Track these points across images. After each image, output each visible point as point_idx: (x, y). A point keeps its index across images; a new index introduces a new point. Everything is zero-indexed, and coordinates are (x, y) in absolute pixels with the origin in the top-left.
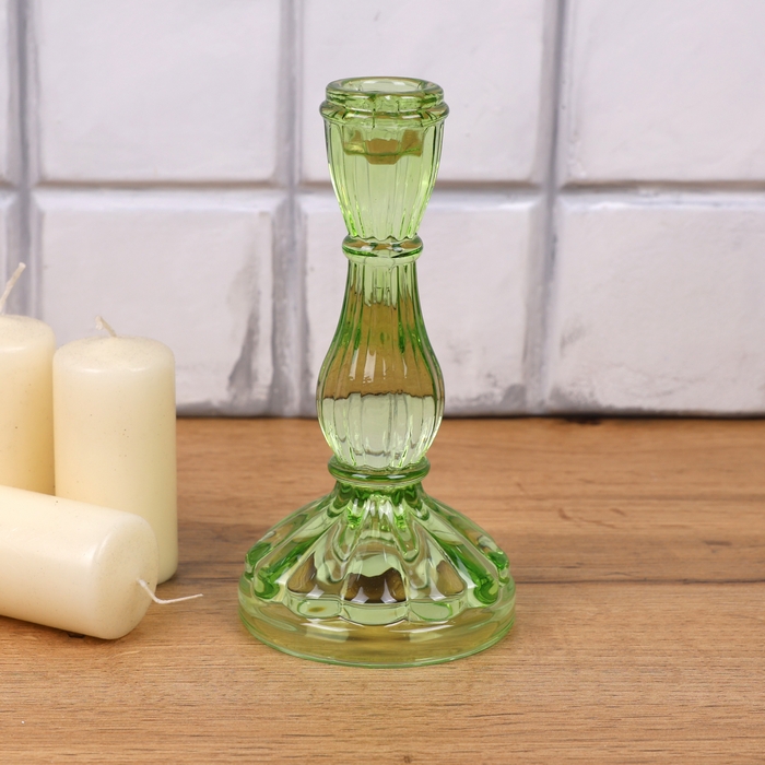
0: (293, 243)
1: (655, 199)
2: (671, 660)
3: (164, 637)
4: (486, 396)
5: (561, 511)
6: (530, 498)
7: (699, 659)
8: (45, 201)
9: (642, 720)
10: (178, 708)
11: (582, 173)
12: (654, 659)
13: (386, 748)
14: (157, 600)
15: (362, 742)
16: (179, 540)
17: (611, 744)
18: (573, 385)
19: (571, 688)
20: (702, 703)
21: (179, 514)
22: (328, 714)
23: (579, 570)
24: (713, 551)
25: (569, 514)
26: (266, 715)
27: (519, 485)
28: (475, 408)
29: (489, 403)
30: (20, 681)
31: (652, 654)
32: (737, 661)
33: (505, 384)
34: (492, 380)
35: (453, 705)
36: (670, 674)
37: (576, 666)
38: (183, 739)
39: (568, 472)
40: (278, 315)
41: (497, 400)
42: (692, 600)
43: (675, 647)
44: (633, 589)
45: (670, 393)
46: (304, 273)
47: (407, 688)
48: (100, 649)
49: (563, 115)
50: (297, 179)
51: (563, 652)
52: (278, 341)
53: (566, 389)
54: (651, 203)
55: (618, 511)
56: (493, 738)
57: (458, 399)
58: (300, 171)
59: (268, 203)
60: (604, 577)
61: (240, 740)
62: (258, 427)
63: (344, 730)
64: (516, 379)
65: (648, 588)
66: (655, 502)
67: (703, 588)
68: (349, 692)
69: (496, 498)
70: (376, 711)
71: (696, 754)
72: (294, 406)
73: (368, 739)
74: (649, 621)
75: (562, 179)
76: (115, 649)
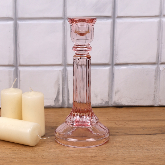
0: (66, 76)
1: (132, 66)
2: (136, 148)
3: (43, 146)
4: (102, 103)
5: (115, 123)
6: (110, 121)
7: (141, 148)
8: (20, 69)
9: (130, 158)
10: (45, 158)
11: (118, 62)
12: (133, 148)
13: (83, 164)
14: (41, 139)
15: (79, 163)
16: (45, 129)
17: (124, 162)
18: (118, 101)
19: (117, 153)
20: (141, 155)
21: (45, 125)
22: (73, 158)
23: (119, 133)
24: (143, 129)
25: (117, 123)
26: (61, 159)
27: (108, 119)
28: (100, 105)
29: (102, 104)
30: (16, 153)
31: (132, 147)
32: (148, 148)
33: (105, 101)
34: (103, 100)
35: (95, 156)
36: (135, 151)
37: (118, 149)
38: (46, 163)
40: (63, 89)
41: (104, 104)
42: (139, 138)
43: (136, 146)
44: (129, 136)
45: (135, 102)
46: (68, 81)
48: (31, 148)
49: (114, 51)
50: (66, 64)
51: (116, 147)
52: (63, 94)
53: (116, 102)
54: (131, 67)
55: (126, 123)
56: (103, 162)
57: (96, 104)
58: (67, 62)
59: (61, 68)
60: (123, 134)
62: (60, 109)
63: (75, 161)
64: (107, 100)
65: (131, 136)
66: (133, 121)
67: (142, 136)
68: (76, 155)
69: (104, 121)
70: (81, 158)
71: (140, 164)
72: (66, 106)
73: (80, 162)
74: (132, 142)
75: (115, 63)
76: (33, 148)
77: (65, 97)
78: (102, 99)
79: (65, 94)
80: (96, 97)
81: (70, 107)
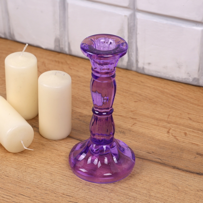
5: (170, 129)
10: (4, 177)
19: (103, 199)
22: (36, 189)
23: (150, 154)
24: (195, 157)
26: (21, 185)
27: (169, 115)
28: (184, 81)
33: (193, 77)
34: (189, 75)
35: (68, 196)
37: (112, 191)
39: (188, 114)
41: (190, 80)
43: (145, 192)
44: (157, 166)
46: (136, 34)
47: (63, 186)
55: (186, 134)
57: (179, 78)
60: (154, 159)
61: (8, 192)
63: (34, 196)
64: (196, 76)
65: (162, 167)
68: (48, 183)
70: (48, 192)
74: (148, 180)
77: (133, 56)
78: (188, 73)
79: (133, 52)
80: (179, 67)
81: (139, 72)
